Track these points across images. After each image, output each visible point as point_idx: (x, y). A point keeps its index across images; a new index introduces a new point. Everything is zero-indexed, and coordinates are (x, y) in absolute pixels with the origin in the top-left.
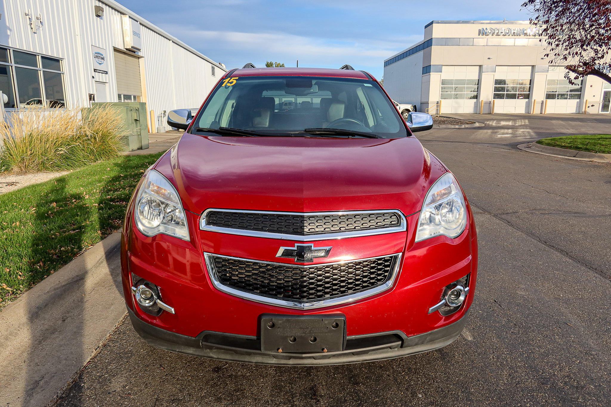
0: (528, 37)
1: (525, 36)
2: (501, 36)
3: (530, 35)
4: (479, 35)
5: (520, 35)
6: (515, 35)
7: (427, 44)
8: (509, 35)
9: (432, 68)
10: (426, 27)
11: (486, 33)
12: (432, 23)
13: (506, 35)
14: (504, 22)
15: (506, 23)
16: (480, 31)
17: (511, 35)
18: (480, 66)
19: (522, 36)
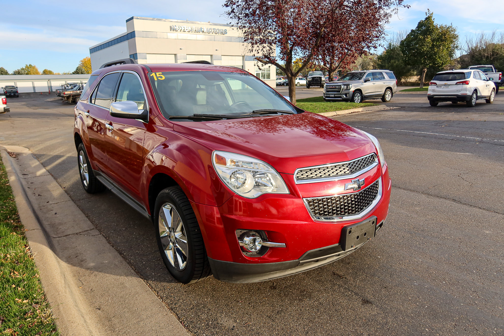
0: (205, 34)
1: (203, 33)
2: (187, 32)
3: (206, 33)
4: (171, 30)
5: (199, 32)
6: (196, 32)
7: (131, 36)
8: (192, 32)
9: (138, 56)
10: (127, 21)
11: (176, 29)
12: (132, 18)
13: (190, 32)
14: (187, 22)
15: (188, 23)
16: (171, 27)
17: (193, 32)
18: (175, 55)
19: (201, 33)
